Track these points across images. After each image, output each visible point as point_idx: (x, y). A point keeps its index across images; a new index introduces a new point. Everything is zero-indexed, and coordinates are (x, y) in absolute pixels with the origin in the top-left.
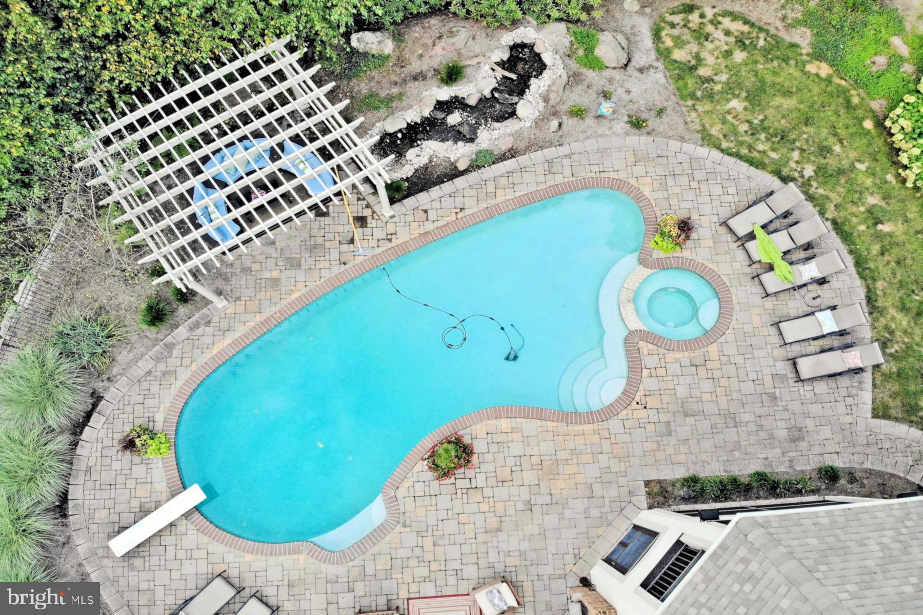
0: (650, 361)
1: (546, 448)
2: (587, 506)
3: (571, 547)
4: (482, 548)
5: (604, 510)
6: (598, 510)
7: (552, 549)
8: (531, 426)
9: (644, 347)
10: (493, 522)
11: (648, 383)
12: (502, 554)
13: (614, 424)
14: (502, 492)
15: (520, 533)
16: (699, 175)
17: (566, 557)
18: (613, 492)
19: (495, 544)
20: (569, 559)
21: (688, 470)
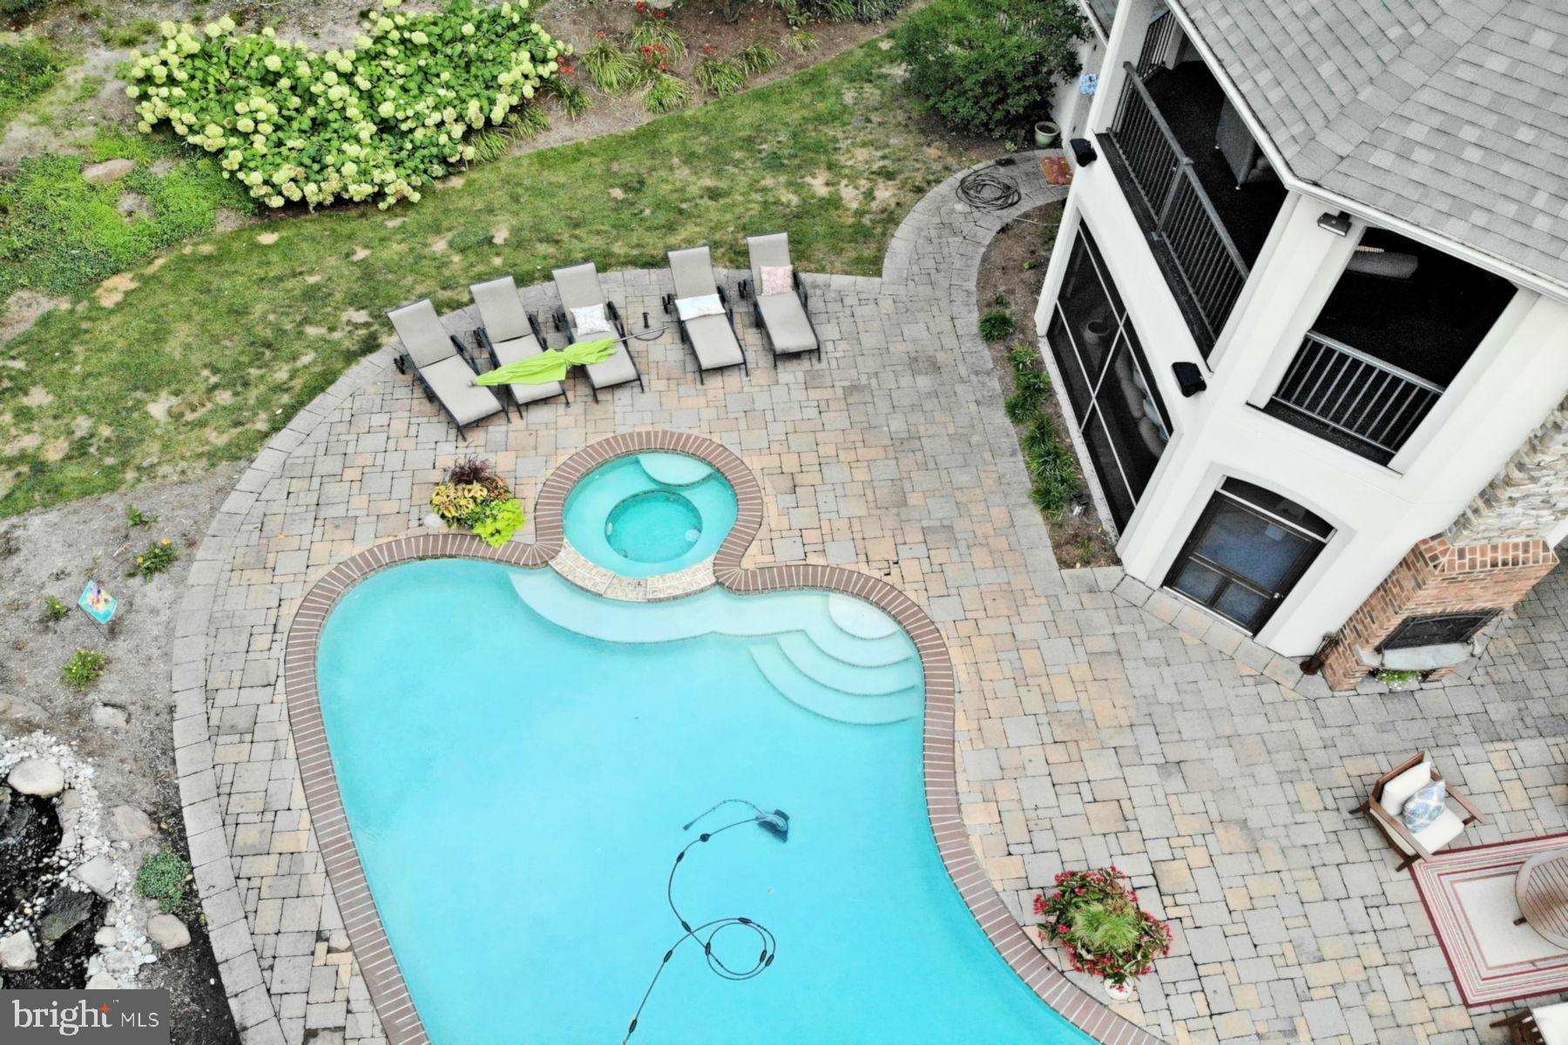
0: (788, 552)
1: (1021, 733)
2: (1141, 662)
3: (1243, 691)
4: (1298, 857)
5: (1142, 635)
6: (1143, 644)
7: (1259, 723)
8: (972, 764)
9: (754, 558)
10: (1229, 838)
11: (840, 556)
12: (1299, 818)
13: (941, 613)
14: (1150, 820)
15: (1238, 783)
16: (328, 465)
17: (1266, 698)
18: (1099, 618)
19: (1281, 831)
20: (1269, 693)
21: (1024, 506)
